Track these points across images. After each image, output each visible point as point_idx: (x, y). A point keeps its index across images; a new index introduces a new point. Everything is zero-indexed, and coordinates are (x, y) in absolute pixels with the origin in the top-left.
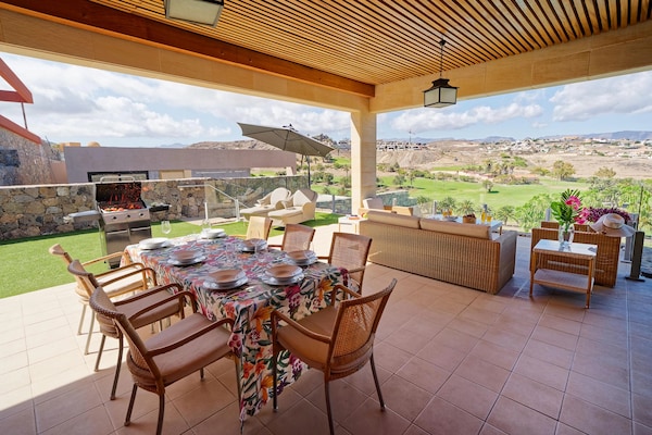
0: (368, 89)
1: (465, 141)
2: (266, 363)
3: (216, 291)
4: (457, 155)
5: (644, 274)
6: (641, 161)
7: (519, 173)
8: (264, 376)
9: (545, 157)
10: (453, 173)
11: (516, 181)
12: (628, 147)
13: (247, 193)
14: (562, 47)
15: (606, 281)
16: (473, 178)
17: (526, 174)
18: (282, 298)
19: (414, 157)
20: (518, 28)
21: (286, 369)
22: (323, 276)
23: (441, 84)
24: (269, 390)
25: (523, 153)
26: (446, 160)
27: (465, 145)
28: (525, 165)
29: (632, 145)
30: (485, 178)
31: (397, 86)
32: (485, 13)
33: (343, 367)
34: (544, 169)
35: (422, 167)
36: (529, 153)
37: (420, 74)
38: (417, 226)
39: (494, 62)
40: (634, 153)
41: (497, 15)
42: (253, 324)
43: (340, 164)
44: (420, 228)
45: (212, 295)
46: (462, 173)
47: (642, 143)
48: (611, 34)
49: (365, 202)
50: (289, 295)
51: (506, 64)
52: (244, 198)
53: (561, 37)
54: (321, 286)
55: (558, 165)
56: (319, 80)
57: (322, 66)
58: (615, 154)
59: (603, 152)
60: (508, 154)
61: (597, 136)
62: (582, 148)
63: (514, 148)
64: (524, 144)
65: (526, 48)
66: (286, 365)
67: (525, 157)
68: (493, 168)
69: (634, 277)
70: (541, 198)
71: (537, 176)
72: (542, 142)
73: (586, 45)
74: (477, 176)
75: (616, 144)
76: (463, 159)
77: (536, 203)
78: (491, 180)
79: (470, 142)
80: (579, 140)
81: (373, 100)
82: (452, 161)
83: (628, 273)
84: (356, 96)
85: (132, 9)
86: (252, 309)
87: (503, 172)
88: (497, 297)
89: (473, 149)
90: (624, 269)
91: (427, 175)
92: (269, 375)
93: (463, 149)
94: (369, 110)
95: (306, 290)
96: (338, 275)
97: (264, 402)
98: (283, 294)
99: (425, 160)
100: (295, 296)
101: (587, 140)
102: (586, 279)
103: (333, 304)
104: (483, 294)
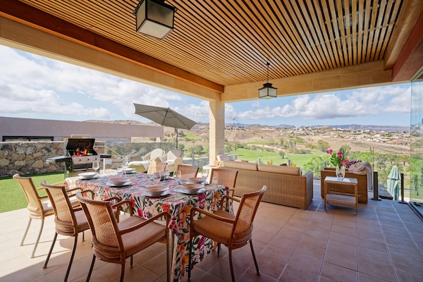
0: (220, 88)
1: (267, 126)
2: (185, 245)
3: (152, 198)
4: (263, 135)
5: (380, 197)
6: (363, 142)
7: (299, 147)
8: (184, 255)
9: (313, 138)
10: (261, 146)
11: (298, 152)
12: (355, 133)
13: (132, 152)
14: (327, 72)
15: (363, 201)
16: (273, 149)
17: (303, 147)
18: (196, 201)
19: (237, 135)
20: (306, 61)
21: (196, 252)
22: (216, 190)
23: (268, 86)
24: (186, 265)
25: (300, 135)
26: (256, 138)
27: (267, 129)
28: (302, 142)
29: (357, 133)
30: (280, 150)
31: (238, 87)
32: (291, 51)
33: (240, 240)
34: (313, 144)
35: (242, 142)
36: (303, 135)
37: (251, 81)
38: (256, 169)
39: (292, 77)
40: (358, 137)
41: (297, 52)
42: (181, 216)
43: (189, 138)
44: (258, 170)
45: (150, 200)
46: (266, 146)
47: (362, 132)
48: (349, 68)
49: (218, 157)
50: (200, 200)
51: (298, 79)
52: (130, 155)
53: (326, 68)
54: (215, 196)
55: (320, 142)
56: (193, 80)
57: (196, 72)
58: (349, 138)
59: (343, 136)
60: (292, 135)
61: (339, 126)
62: (332, 133)
63: (295, 132)
64: (301, 130)
65: (309, 72)
66: (195, 249)
67: (302, 137)
68: (285, 143)
69: (376, 198)
70: (317, 159)
71: (309, 149)
72: (310, 128)
73: (339, 72)
74: (275, 148)
75: (349, 131)
76: (266, 137)
77: (314, 162)
78: (284, 151)
79: (270, 127)
80: (330, 128)
81: (223, 95)
82: (260, 138)
83: (373, 197)
84: (214, 92)
85: (88, 27)
86: (181, 205)
87: (290, 146)
88: (306, 211)
89: (272, 132)
90: (371, 195)
91: (245, 147)
92: (186, 255)
93: (266, 131)
94: (221, 100)
95: (208, 197)
96: (224, 190)
97: (183, 275)
98: (197, 198)
99: (244, 137)
100: (202, 201)
101: (334, 129)
102: (354, 198)
103: (221, 208)
104: (298, 210)
